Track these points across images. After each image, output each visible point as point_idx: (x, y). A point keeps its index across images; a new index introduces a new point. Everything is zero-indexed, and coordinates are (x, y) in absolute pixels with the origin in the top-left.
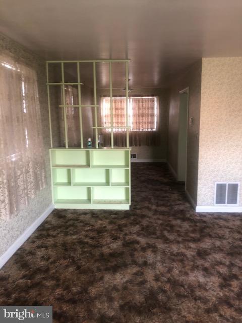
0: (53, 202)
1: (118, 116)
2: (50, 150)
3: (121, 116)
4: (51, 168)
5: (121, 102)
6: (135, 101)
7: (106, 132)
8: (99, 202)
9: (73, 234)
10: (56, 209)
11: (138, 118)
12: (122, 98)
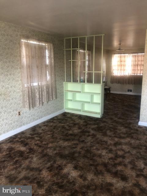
0: (64, 108)
1: (122, 65)
2: (64, 82)
3: (124, 66)
4: (64, 91)
5: (124, 57)
6: (133, 56)
7: (113, 75)
8: (86, 112)
9: (63, 123)
10: (65, 112)
11: (134, 67)
12: (125, 54)
